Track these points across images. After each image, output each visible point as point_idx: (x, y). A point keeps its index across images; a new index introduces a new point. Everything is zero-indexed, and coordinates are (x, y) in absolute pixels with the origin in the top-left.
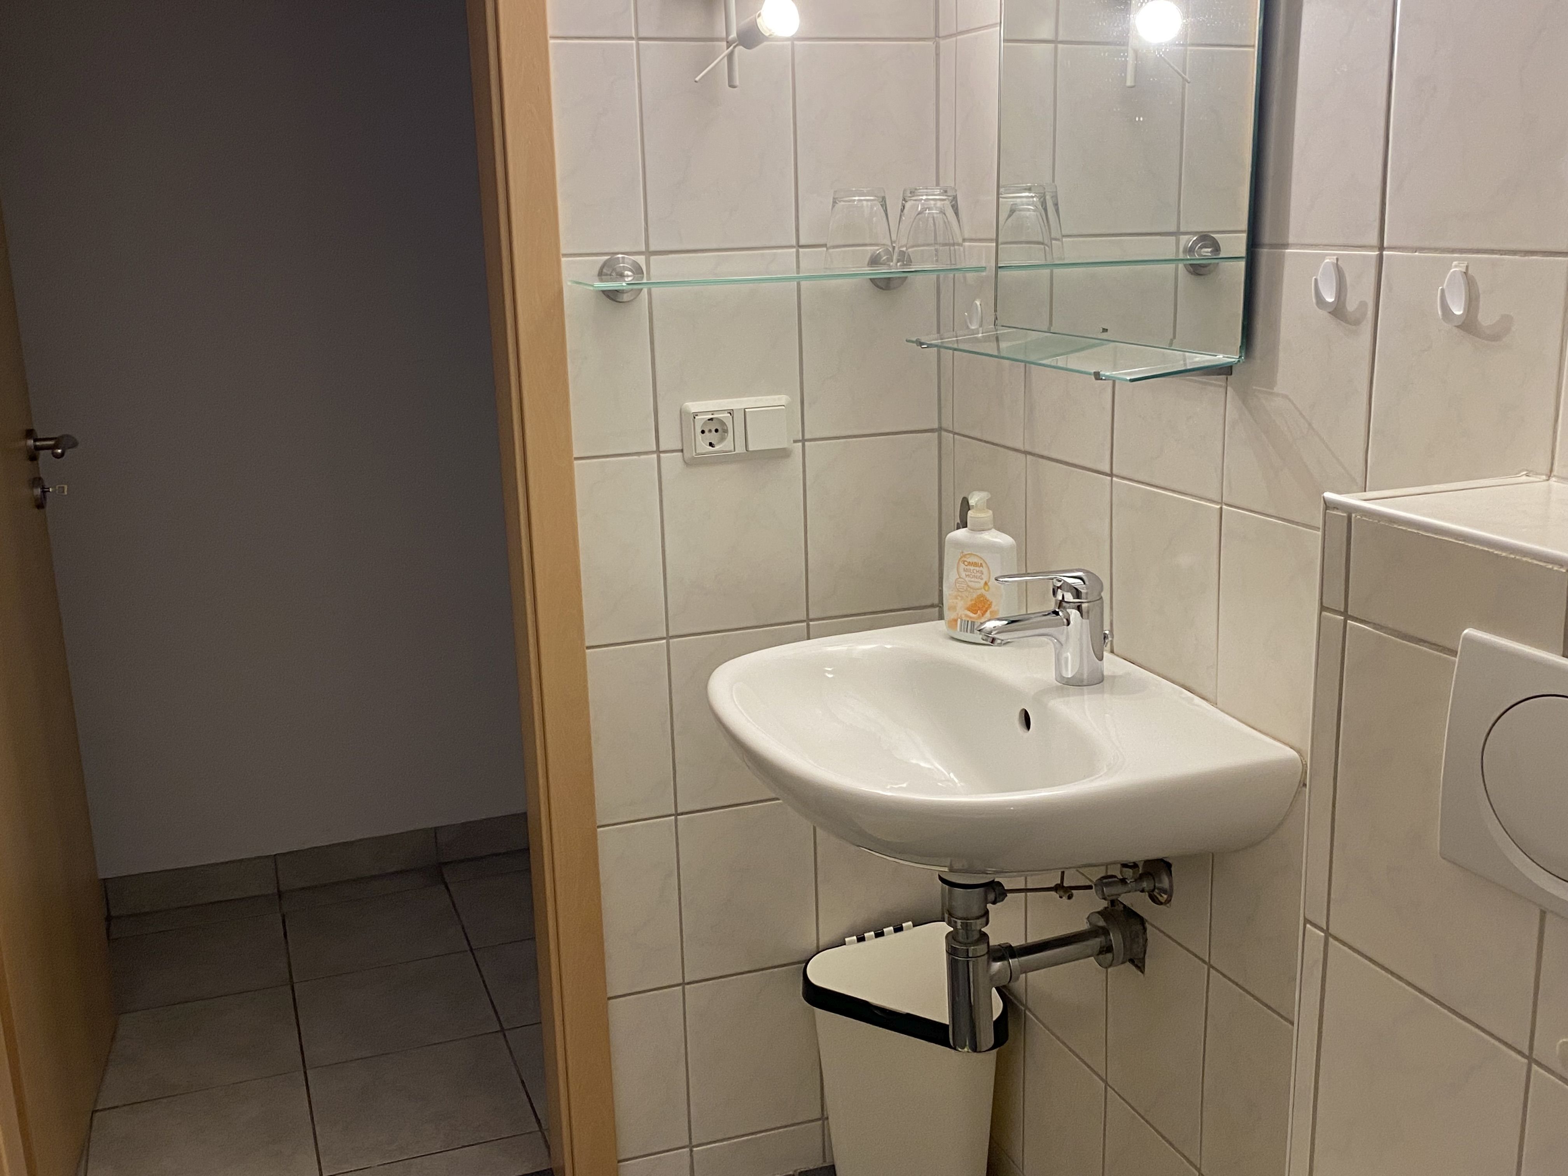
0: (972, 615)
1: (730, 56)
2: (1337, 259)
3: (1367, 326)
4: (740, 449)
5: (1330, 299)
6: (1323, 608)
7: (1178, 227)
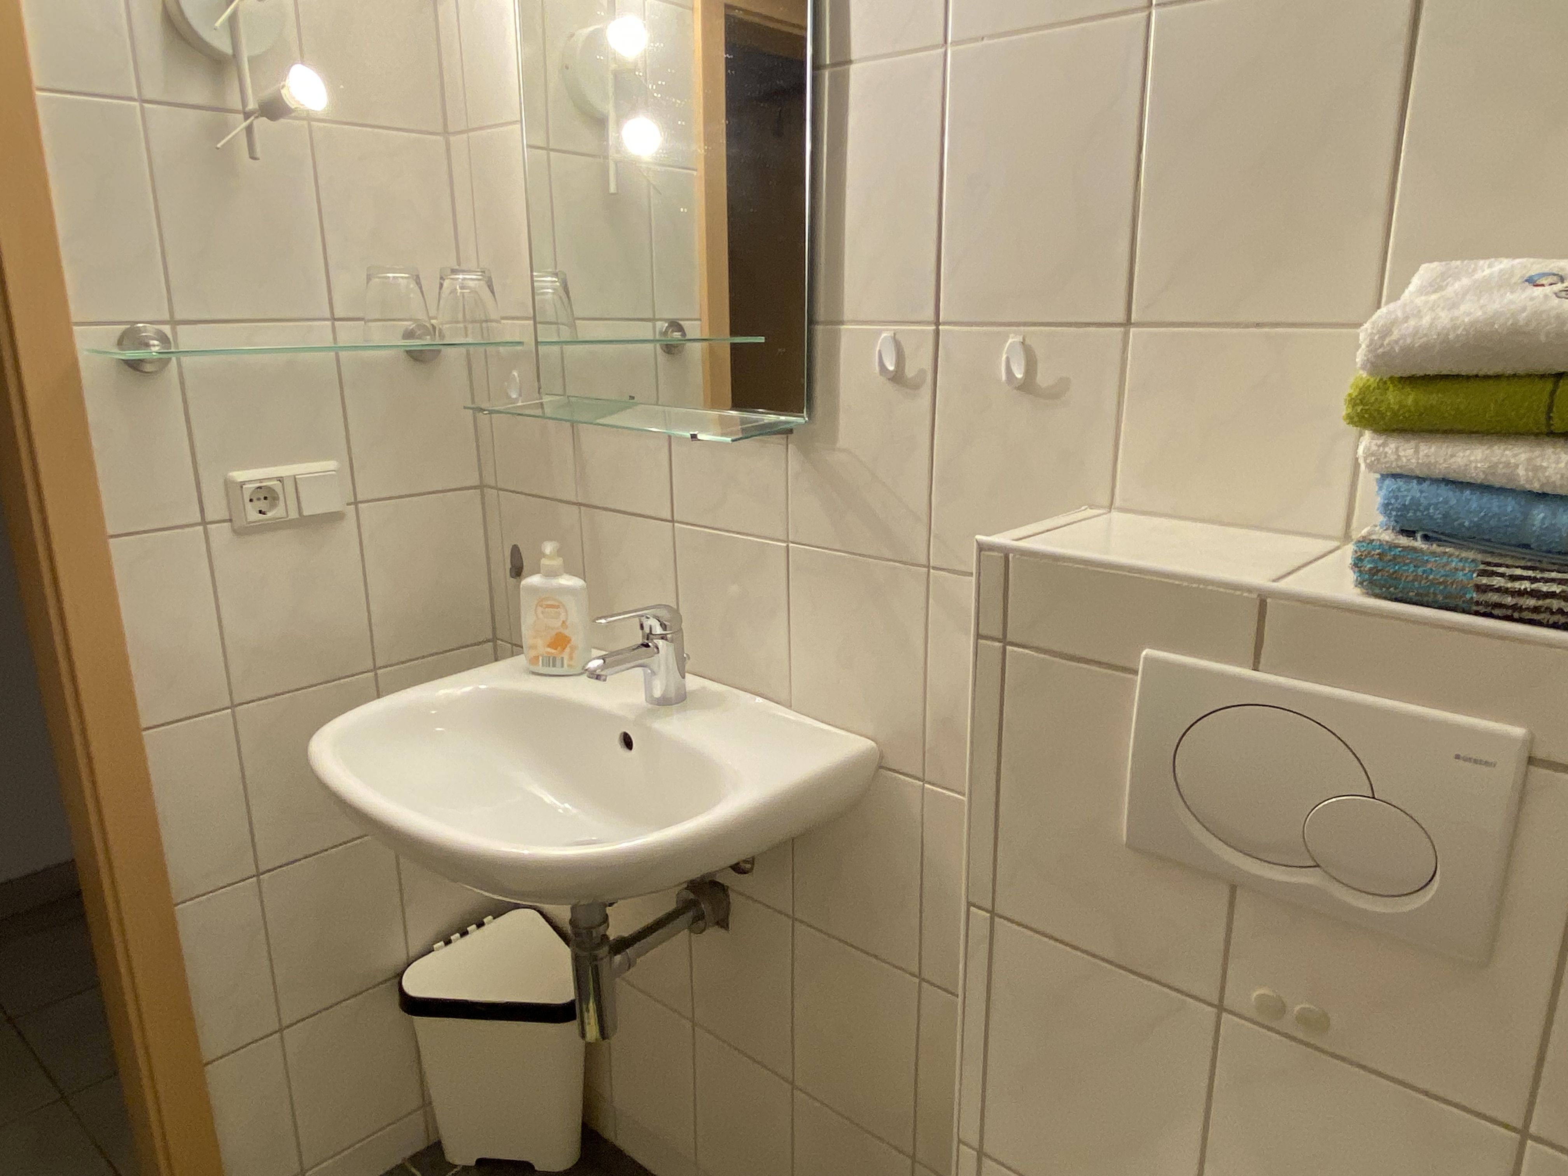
0: (553, 651)
1: (249, 130)
2: (895, 334)
3: (926, 390)
4: (294, 515)
5: (891, 368)
6: (979, 636)
7: (654, 315)
